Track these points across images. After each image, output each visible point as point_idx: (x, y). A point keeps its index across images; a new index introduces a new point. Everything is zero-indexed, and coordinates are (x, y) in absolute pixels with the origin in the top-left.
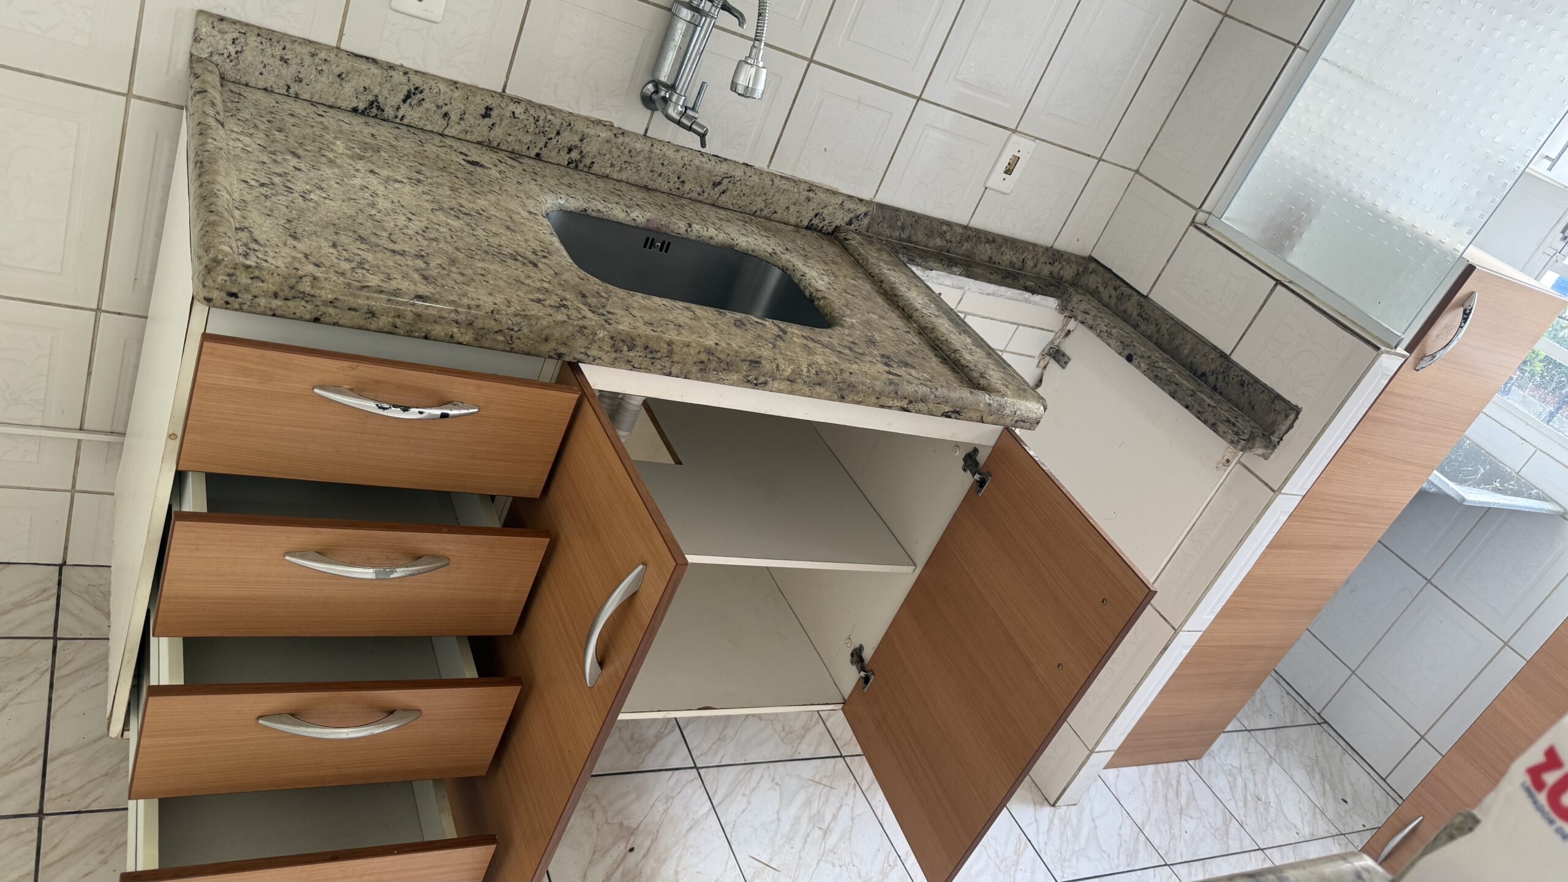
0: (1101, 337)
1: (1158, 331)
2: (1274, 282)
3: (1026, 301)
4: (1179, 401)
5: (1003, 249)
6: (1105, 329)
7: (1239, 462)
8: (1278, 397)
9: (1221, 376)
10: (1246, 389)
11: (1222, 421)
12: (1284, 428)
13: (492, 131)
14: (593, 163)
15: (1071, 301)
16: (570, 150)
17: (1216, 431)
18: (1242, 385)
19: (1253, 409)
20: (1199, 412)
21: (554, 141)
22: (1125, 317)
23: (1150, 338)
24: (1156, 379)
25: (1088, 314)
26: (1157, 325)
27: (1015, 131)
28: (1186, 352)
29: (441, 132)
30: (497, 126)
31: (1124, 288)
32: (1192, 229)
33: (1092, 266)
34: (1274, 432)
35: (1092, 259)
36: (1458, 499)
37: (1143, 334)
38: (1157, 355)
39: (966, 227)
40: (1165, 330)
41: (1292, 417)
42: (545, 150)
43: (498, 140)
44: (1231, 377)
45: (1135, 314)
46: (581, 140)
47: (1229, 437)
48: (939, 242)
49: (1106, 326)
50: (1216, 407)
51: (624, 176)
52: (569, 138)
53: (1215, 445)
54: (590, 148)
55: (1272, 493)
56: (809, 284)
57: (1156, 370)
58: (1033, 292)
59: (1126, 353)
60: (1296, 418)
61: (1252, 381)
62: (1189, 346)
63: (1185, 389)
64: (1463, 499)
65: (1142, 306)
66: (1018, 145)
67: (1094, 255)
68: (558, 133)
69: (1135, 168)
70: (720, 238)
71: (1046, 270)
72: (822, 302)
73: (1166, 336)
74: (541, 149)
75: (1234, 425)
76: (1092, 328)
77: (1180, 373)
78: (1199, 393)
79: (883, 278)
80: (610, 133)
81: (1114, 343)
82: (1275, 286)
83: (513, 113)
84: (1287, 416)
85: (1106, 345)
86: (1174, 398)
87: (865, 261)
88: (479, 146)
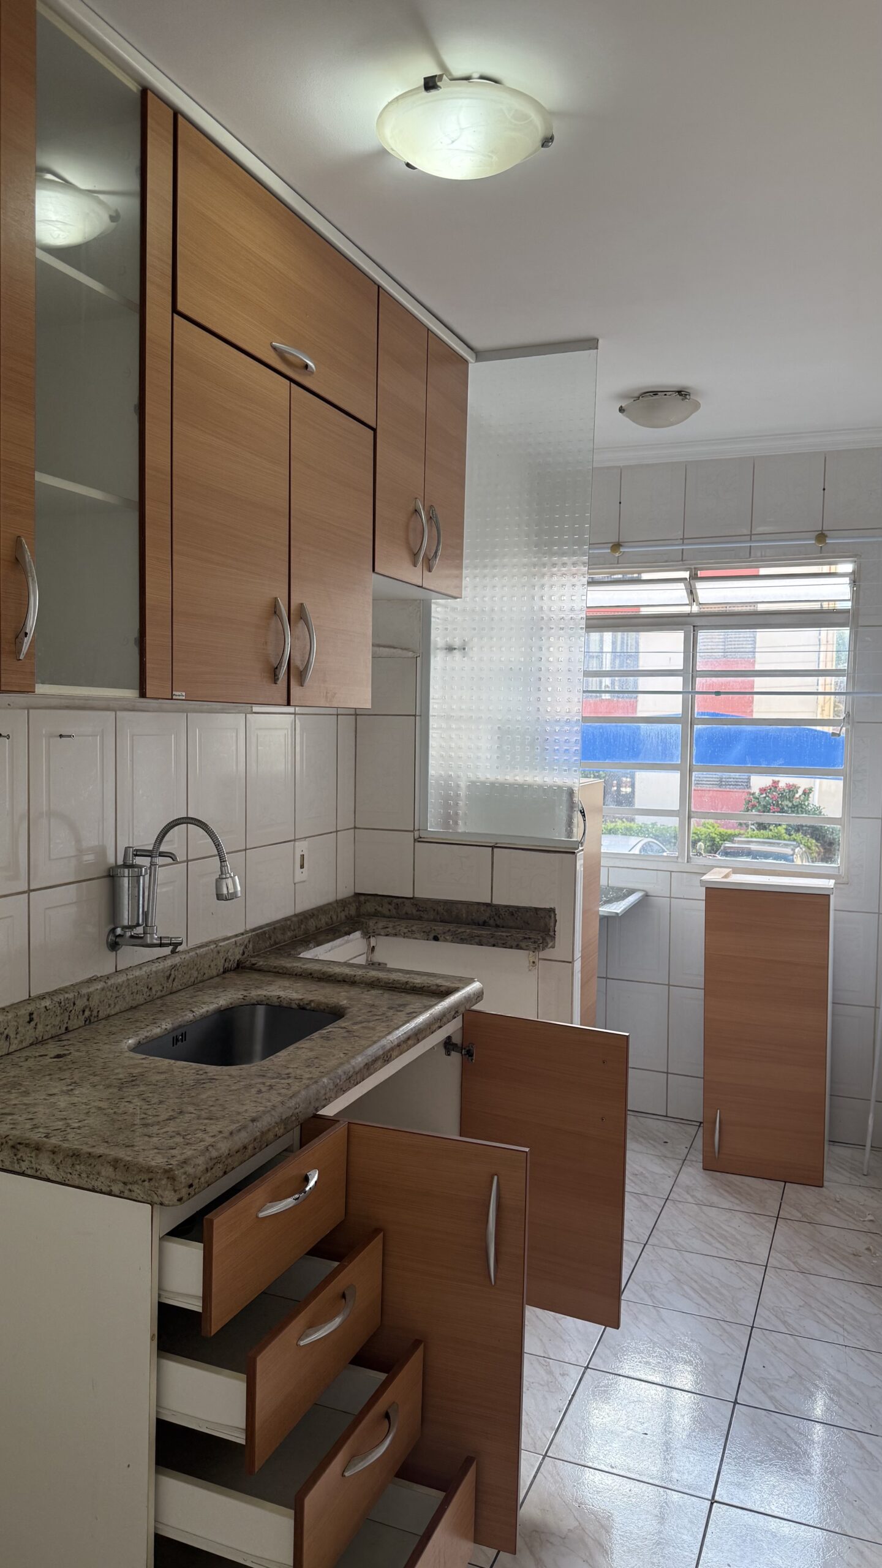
0: (407, 937)
1: (438, 913)
2: (491, 848)
3: (347, 942)
4: (487, 945)
5: (320, 916)
6: (406, 930)
7: (539, 959)
8: (536, 909)
9: (496, 918)
10: (516, 915)
11: (521, 941)
12: (552, 924)
13: (37, 1030)
14: (98, 1011)
15: (369, 927)
16: (84, 1011)
17: (521, 948)
18: (513, 915)
19: (528, 924)
20: (503, 944)
21: (73, 1011)
22: (408, 917)
23: (434, 920)
24: (462, 941)
25: (387, 928)
26: (434, 910)
27: (295, 840)
28: (464, 915)
29: (7, 1053)
30: (38, 1024)
31: (395, 901)
32: (417, 844)
33: (362, 898)
34: (550, 930)
35: (357, 895)
36: (614, 915)
37: (428, 920)
38: (452, 927)
39: (296, 915)
40: (442, 911)
41: (553, 916)
42: (70, 1022)
43: (41, 1034)
44: (503, 914)
45: (414, 911)
46: (88, 1000)
47: (532, 947)
48: (289, 934)
49: (406, 928)
50: (512, 935)
51: (117, 1009)
52: (81, 1003)
53: (519, 958)
54: (94, 1002)
55: (571, 964)
56: (291, 1000)
57: (458, 935)
58: (349, 934)
59: (431, 936)
60: (555, 915)
61: (516, 910)
62: (464, 911)
63: (485, 936)
64: (617, 914)
65: (416, 905)
66: (302, 847)
67: (358, 891)
68: (74, 1004)
69: (353, 826)
70: (212, 1007)
71: (342, 915)
72: (313, 1004)
73: (445, 913)
74: (67, 1023)
75: (530, 938)
76: (396, 935)
77: (473, 929)
78: (496, 933)
79: (309, 971)
80: (101, 983)
81: (419, 935)
82: (493, 850)
83: (46, 1007)
84: (550, 917)
85: (414, 940)
86: (482, 945)
87: (284, 969)
88: (34, 1047)
